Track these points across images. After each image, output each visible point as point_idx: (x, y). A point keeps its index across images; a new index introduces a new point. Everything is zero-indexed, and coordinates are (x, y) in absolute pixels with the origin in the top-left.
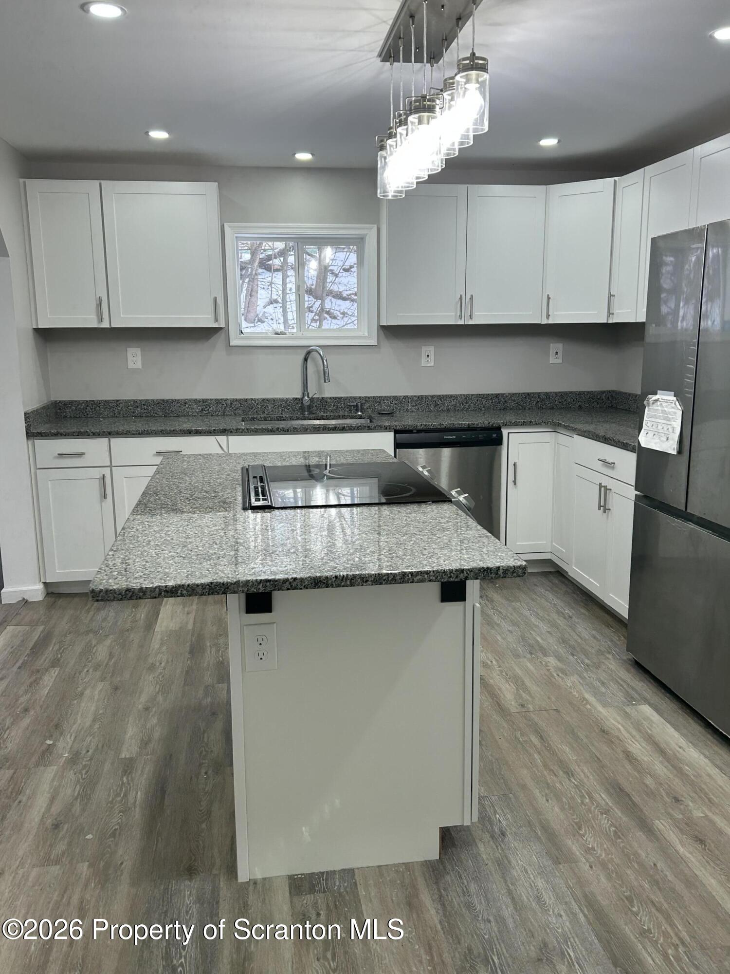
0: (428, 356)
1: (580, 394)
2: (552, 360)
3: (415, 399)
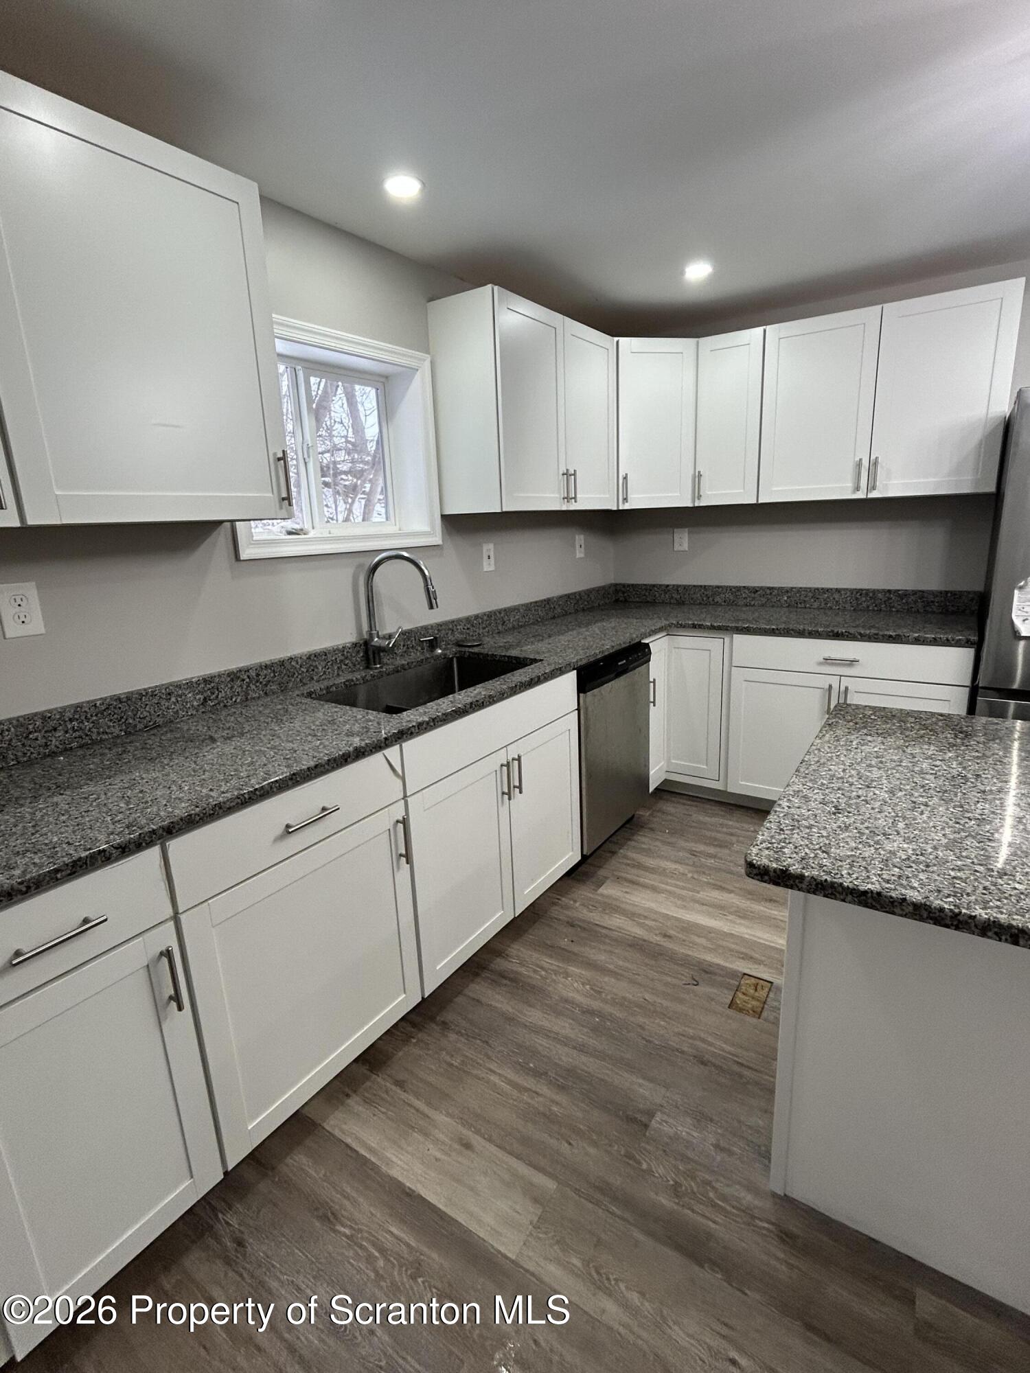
0: (489, 557)
3: (485, 618)
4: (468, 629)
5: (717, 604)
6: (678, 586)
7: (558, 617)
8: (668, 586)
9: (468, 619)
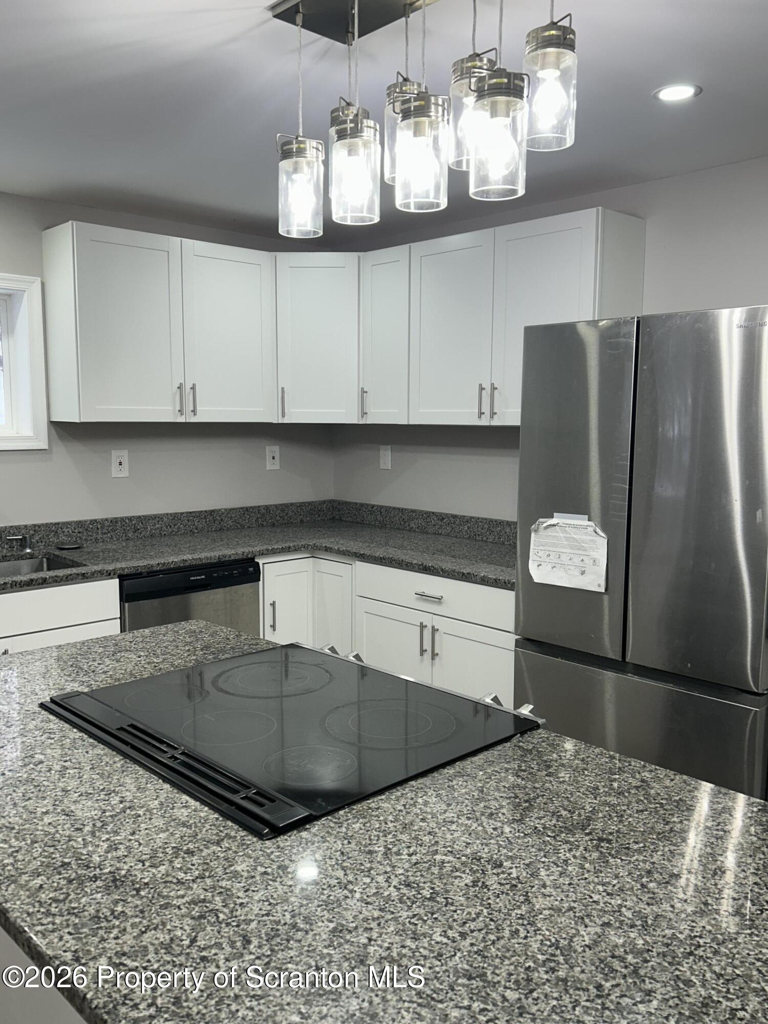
0: (120, 464)
1: (301, 505)
2: (270, 465)
3: (107, 524)
4: (79, 532)
5: (411, 530)
6: (382, 507)
7: (228, 529)
8: (373, 506)
9: (80, 524)
